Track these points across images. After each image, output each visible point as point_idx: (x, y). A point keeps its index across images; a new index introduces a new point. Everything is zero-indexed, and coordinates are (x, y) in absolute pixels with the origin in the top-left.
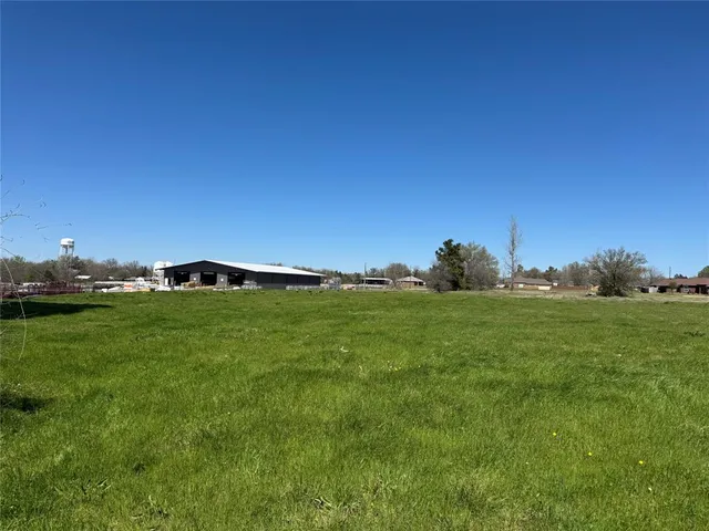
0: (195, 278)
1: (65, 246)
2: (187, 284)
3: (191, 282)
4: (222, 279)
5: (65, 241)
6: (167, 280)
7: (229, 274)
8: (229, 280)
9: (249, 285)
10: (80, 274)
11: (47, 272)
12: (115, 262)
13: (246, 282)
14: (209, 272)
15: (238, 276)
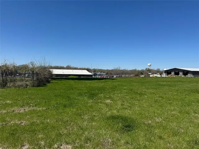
0: (173, 73)
1: (149, 66)
2: (170, 75)
3: (172, 74)
4: (181, 73)
5: (149, 64)
6: (165, 74)
7: (183, 72)
8: (183, 74)
9: (189, 75)
10: (149, 73)
11: (141, 72)
12: (159, 69)
13: (189, 74)
14: (177, 71)
15: (186, 73)
